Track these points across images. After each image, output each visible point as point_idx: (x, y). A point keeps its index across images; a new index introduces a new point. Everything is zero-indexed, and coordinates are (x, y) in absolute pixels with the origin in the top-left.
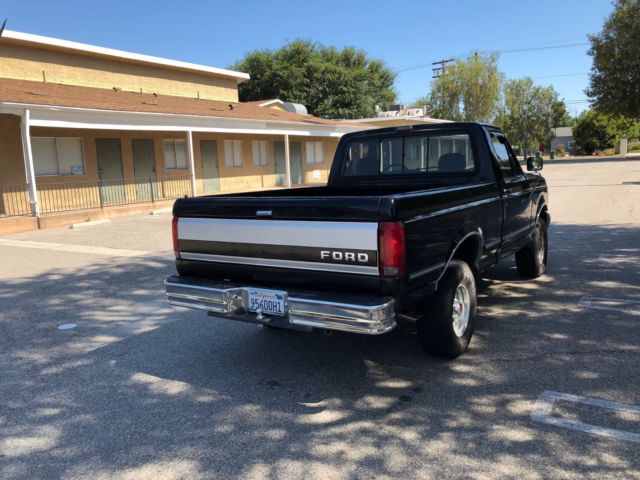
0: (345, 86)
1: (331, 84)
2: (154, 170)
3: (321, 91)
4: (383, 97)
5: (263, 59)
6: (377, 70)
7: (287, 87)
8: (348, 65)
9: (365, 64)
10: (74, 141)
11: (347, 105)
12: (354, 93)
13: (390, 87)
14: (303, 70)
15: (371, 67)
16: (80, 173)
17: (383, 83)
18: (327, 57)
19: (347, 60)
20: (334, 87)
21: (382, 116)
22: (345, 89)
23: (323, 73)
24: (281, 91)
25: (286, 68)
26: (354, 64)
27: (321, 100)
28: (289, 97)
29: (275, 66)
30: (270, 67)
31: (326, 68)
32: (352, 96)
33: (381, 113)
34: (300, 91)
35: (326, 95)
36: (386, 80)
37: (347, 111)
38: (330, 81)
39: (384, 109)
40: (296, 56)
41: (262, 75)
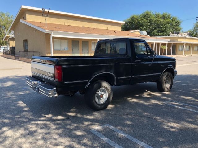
0: (162, 25)
1: (157, 25)
2: (88, 50)
3: (154, 27)
4: (176, 29)
5: (135, 17)
6: (174, 20)
7: (142, 26)
8: (164, 19)
9: (171, 18)
10: (66, 41)
11: (162, 32)
12: (165, 28)
13: (179, 26)
14: (148, 20)
15: (172, 19)
16: (67, 50)
17: (176, 25)
18: (157, 16)
19: (164, 17)
20: (158, 26)
21: (172, 36)
22: (162, 26)
23: (155, 21)
24: (140, 27)
25: (142, 20)
26: (166, 18)
27: (153, 30)
28: (142, 29)
29: (139, 19)
30: (137, 19)
31: (156, 20)
32: (164, 29)
33: (172, 34)
34: (146, 27)
35: (155, 28)
36: (178, 23)
37: (162, 34)
38: (157, 24)
39: (173, 33)
40: (146, 16)
41: (135, 22)
